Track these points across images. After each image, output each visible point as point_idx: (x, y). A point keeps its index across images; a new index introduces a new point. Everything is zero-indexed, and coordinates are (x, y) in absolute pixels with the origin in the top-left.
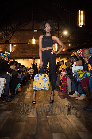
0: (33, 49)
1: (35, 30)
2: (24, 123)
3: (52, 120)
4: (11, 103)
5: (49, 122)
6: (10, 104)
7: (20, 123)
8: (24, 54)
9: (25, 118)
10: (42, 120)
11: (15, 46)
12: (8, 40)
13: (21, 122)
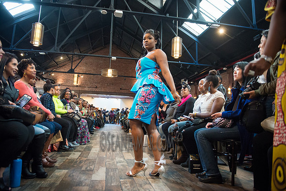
0: (107, 84)
1: (113, 58)
2: (86, 188)
3: (128, 184)
4: (69, 158)
5: (123, 187)
6: (67, 159)
7: (80, 188)
8: (94, 90)
9: (87, 181)
10: (112, 185)
11: (82, 77)
12: (73, 68)
13: (82, 186)
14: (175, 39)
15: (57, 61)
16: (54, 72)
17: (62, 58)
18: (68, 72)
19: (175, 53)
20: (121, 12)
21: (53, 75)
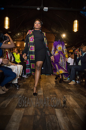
6: (24, 83)
10: (47, 97)
12: (24, 39)
14: (75, 21)
15: (16, 35)
16: (16, 41)
17: (19, 34)
18: (22, 41)
19: (75, 29)
20: (47, 8)
21: (15, 42)
